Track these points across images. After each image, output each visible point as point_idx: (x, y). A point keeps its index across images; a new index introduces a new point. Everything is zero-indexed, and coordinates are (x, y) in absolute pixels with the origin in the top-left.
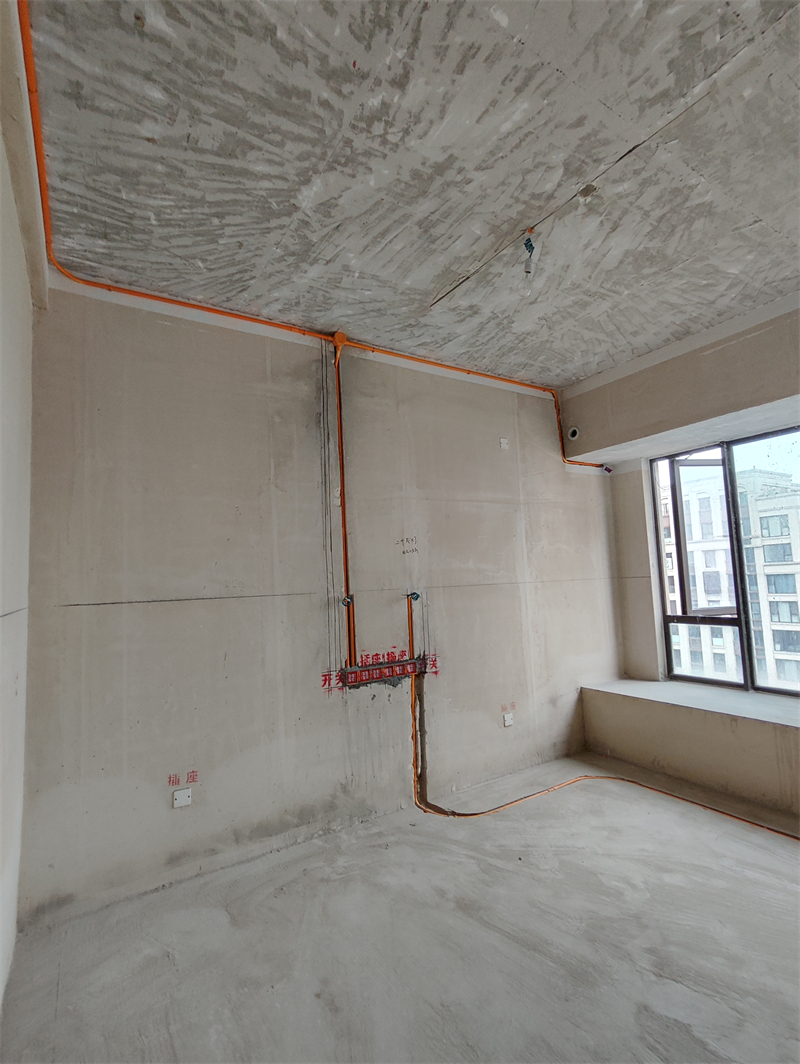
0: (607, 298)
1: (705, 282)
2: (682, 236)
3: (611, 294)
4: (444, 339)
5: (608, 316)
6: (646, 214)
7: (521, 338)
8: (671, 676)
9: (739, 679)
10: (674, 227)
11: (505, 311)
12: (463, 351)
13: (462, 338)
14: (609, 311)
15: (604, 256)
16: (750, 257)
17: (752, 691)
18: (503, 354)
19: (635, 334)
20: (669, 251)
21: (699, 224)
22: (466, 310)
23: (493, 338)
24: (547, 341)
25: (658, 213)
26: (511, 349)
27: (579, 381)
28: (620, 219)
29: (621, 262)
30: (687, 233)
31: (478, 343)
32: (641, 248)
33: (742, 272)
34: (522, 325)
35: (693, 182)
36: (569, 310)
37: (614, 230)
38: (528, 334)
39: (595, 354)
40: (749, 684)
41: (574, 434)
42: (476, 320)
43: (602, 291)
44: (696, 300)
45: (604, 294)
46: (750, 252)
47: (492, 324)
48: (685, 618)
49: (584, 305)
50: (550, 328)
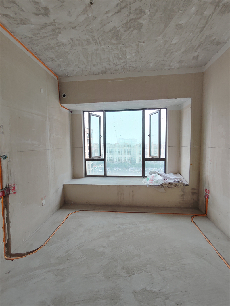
0: (97, 45)
1: (121, 57)
2: (129, 33)
3: (99, 43)
4: (22, 20)
5: (92, 53)
6: (130, 13)
7: (59, 44)
8: (86, 176)
9: (103, 175)
10: (130, 27)
11: (60, 24)
12: (28, 35)
13: (32, 26)
14: (94, 51)
15: (108, 23)
16: (134, 55)
17: (106, 177)
18: (47, 49)
19: (94, 65)
20: (123, 37)
21: (136, 31)
22: (42, 8)
23: (47, 36)
24: (67, 52)
25: (132, 16)
26: (52, 48)
27: (67, 76)
28: (123, 8)
29: (110, 31)
30: (131, 33)
31: (39, 35)
32: (118, 29)
33: (129, 59)
34: (63, 38)
35: (147, 11)
36: (83, 42)
37: (119, 12)
38: (63, 44)
39: (79, 68)
40: (105, 176)
41: (64, 96)
42: (44, 20)
43: (98, 41)
44: (115, 62)
45: (97, 42)
46: (135, 53)
47: (50, 28)
48: (91, 159)
49: (89, 43)
50: (72, 46)
